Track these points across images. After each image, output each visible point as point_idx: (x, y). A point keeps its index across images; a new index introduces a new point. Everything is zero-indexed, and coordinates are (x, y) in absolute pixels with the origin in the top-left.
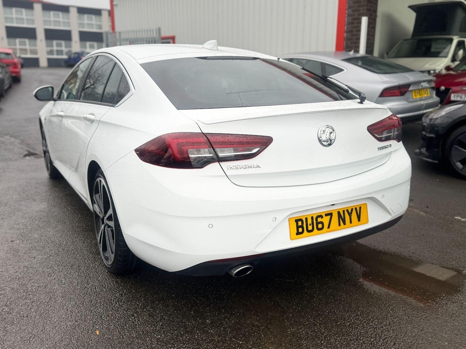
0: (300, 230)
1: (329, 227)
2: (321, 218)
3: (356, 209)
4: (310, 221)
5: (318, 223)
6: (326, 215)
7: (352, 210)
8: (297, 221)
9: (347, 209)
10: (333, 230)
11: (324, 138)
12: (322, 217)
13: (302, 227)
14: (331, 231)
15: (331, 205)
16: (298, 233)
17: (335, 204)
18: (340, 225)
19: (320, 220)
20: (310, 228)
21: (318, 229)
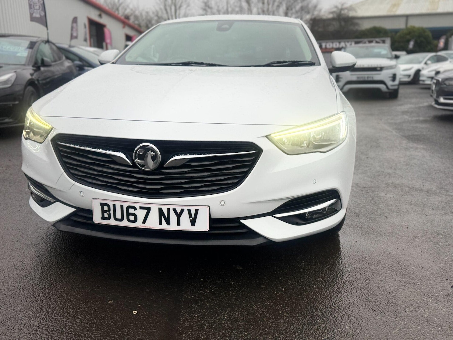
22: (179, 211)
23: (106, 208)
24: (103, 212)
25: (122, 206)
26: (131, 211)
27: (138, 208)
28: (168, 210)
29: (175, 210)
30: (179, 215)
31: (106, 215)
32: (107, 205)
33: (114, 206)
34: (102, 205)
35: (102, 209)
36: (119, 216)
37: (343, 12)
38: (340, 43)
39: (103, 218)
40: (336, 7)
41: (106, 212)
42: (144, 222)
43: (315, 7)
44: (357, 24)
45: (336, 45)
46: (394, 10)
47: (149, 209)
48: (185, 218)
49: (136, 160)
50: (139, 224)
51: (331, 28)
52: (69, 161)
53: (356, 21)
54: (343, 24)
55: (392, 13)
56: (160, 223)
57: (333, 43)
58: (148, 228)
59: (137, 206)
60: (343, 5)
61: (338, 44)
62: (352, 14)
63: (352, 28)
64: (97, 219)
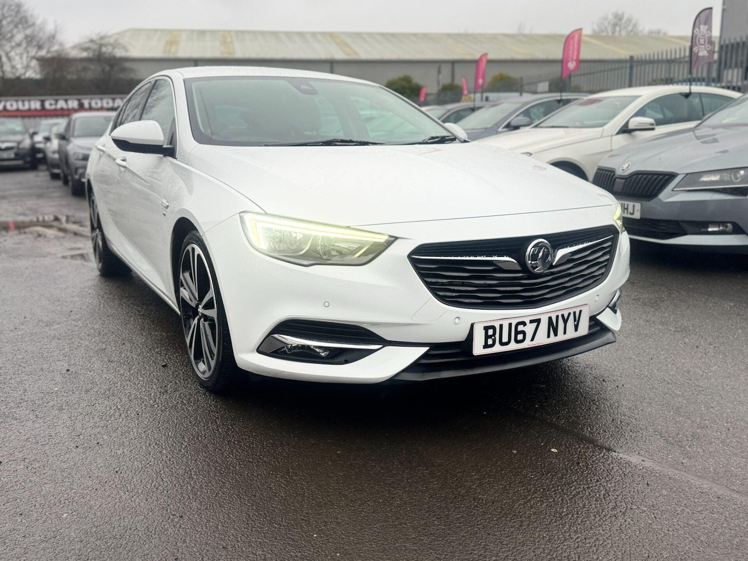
22: (566, 317)
23: (490, 332)
24: (487, 337)
25: (510, 325)
26: (520, 328)
27: (528, 322)
28: (557, 317)
29: (563, 316)
30: (565, 321)
31: (490, 342)
32: (493, 328)
33: (501, 326)
34: (486, 329)
35: (486, 333)
36: (505, 339)
37: (104, 49)
38: (114, 100)
39: (486, 346)
40: (92, 41)
41: (490, 337)
42: (532, 339)
43: (52, 38)
44: (132, 70)
45: (108, 103)
46: (173, 49)
47: (538, 321)
48: (571, 323)
49: (530, 262)
50: (527, 344)
51: (89, 75)
52: (434, 280)
53: (128, 65)
54: (107, 68)
55: (171, 56)
56: (549, 336)
57: (101, 99)
58: (536, 345)
59: (527, 320)
60: (102, 38)
61: (111, 102)
62: (119, 53)
63: (122, 76)
64: (478, 349)
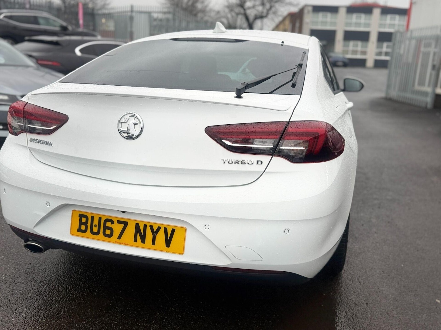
0: (83, 227)
1: (119, 237)
2: (111, 223)
3: (166, 230)
4: (96, 222)
5: (105, 228)
6: (119, 222)
7: (159, 228)
8: (81, 216)
9: (151, 225)
10: (124, 244)
11: (124, 128)
12: (113, 222)
13: (86, 224)
14: (122, 244)
15: (121, 211)
16: (79, 230)
17: (126, 212)
18: (135, 240)
19: (109, 224)
20: (95, 230)
21: (106, 235)
